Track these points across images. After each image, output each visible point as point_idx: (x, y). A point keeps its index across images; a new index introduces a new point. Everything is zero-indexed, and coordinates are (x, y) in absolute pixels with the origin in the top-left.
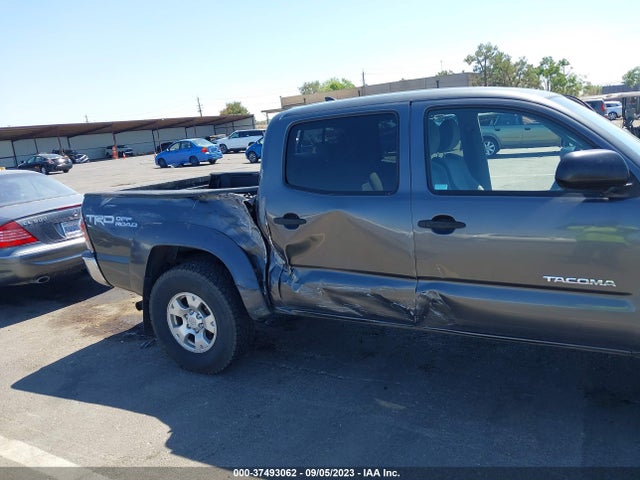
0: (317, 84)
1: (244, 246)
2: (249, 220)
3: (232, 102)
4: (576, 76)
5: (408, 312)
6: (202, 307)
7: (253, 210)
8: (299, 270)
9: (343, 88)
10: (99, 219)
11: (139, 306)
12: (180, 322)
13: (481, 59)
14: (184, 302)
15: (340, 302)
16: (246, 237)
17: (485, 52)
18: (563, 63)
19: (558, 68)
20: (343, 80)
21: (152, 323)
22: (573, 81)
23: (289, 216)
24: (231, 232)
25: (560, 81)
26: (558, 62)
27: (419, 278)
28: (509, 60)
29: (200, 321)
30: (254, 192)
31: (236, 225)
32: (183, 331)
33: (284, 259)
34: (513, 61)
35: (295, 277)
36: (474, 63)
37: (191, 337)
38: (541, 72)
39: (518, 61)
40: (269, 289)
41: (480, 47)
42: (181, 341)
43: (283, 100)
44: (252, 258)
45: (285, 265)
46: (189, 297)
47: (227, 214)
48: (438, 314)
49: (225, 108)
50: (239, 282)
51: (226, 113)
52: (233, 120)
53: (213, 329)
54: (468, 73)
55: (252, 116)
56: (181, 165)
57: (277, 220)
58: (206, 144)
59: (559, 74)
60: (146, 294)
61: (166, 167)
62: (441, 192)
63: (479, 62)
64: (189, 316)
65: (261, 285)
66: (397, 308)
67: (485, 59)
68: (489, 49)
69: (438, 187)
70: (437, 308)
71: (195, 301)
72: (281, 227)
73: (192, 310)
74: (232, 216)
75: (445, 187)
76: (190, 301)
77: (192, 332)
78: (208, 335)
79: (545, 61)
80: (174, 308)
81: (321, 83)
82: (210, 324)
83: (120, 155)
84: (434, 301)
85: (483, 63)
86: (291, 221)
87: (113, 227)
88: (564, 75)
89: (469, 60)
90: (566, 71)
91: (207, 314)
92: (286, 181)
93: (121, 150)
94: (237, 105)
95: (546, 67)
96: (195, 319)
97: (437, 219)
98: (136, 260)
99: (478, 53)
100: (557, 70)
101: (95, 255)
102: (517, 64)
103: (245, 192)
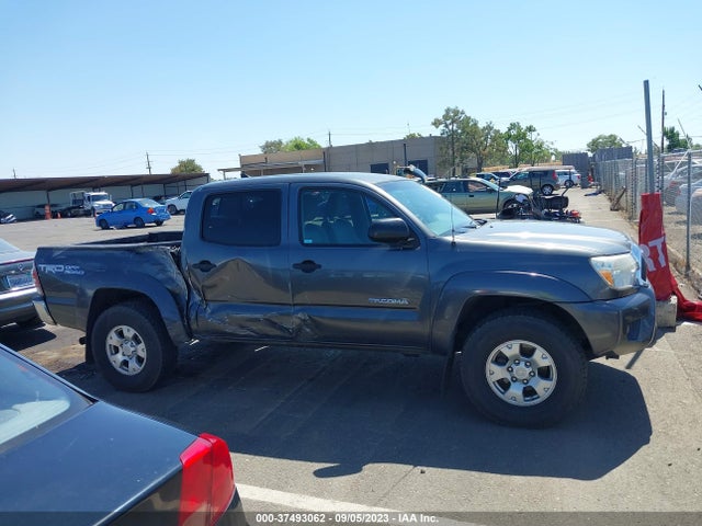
0: (280, 143)
1: (169, 287)
2: (174, 267)
3: (184, 159)
4: (543, 143)
5: (288, 330)
6: (135, 337)
7: (177, 258)
8: (211, 304)
9: (308, 148)
10: (50, 268)
11: (82, 341)
12: (117, 351)
13: (448, 122)
14: (120, 334)
15: (242, 327)
16: (172, 280)
17: (452, 116)
18: (530, 129)
19: (525, 134)
20: (309, 140)
21: (94, 353)
22: (540, 147)
23: (203, 262)
24: (160, 276)
25: (527, 146)
26: (525, 128)
27: (295, 305)
28: (475, 124)
29: (133, 349)
30: (178, 245)
31: (164, 270)
32: (120, 357)
33: (200, 295)
34: (481, 125)
35: (209, 310)
36: (442, 127)
37: (125, 363)
38: (509, 137)
39: (485, 125)
40: (188, 319)
41: (448, 111)
42: (117, 366)
43: (242, 158)
44: (175, 296)
45: (202, 301)
46: (125, 328)
47: (157, 263)
48: (308, 330)
49: (178, 165)
50: (164, 314)
51: (178, 172)
52: (185, 179)
53: (143, 354)
54: (435, 137)
55: (207, 175)
56: (125, 226)
57: (195, 266)
58: (154, 205)
59: (526, 140)
60: (89, 330)
61: (108, 228)
62: (307, 245)
63: (447, 126)
64: (125, 345)
65: (182, 317)
66: (281, 328)
67: (452, 123)
68: (456, 112)
69: (306, 241)
70: (307, 326)
71: (129, 332)
72: (198, 271)
73: (127, 340)
74: (161, 264)
75: (310, 241)
76: (126, 333)
77: (126, 358)
78: (140, 360)
79: (513, 126)
80: (113, 339)
81: (284, 142)
82: (141, 350)
83: (54, 216)
84: (304, 320)
85: (450, 127)
86: (205, 266)
87: (62, 275)
88: (532, 142)
89: (436, 123)
90: (532, 136)
91: (138, 342)
92: (202, 237)
93: (54, 209)
94: (191, 162)
95: (514, 132)
96: (129, 348)
97: (305, 262)
98: (81, 305)
99: (446, 117)
100: (524, 136)
101: (44, 298)
102: (484, 129)
103: (172, 245)
